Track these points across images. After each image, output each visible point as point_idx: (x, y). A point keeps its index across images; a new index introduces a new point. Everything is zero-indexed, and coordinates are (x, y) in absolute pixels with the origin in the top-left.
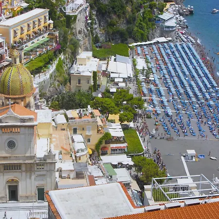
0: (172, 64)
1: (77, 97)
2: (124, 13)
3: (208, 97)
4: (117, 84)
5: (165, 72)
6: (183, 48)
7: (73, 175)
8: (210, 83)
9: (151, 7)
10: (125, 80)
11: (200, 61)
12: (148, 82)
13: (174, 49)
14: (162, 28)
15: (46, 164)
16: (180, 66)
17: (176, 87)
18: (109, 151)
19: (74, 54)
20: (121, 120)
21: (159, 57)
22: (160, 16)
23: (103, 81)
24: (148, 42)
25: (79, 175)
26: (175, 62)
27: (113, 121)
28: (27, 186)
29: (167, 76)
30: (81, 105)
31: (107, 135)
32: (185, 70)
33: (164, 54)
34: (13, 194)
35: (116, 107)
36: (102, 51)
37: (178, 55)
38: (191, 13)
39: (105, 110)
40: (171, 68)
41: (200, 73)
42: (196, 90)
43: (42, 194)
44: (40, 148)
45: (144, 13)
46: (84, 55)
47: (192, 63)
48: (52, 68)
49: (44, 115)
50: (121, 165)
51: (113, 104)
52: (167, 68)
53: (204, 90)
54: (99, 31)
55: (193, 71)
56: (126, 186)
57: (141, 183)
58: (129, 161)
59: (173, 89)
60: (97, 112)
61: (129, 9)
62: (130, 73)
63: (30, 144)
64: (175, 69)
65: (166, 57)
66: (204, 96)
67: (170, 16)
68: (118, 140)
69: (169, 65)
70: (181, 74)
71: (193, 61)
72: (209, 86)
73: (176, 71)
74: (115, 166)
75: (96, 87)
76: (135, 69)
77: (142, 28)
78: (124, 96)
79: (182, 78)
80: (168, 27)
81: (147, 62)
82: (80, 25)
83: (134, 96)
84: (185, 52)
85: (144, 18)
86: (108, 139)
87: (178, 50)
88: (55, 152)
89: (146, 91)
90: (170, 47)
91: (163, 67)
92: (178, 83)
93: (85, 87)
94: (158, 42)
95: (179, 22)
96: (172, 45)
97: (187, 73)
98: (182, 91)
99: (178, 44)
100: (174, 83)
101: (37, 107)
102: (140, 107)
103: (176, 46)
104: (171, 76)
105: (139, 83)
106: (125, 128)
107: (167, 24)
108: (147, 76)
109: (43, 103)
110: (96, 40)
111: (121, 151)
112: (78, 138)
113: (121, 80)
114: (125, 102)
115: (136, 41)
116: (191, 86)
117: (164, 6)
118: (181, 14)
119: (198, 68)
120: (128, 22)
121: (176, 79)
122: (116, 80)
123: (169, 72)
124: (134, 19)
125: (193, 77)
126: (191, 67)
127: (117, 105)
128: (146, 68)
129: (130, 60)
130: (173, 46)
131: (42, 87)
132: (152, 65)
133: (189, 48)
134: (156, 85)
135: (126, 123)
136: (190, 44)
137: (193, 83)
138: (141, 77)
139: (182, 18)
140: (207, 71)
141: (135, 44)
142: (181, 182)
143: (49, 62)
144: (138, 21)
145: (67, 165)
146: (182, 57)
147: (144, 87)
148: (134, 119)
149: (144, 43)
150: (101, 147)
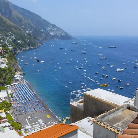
0: (20, 90)
2: (2, 77)
3: (32, 99)
4: (2, 99)
5: (18, 93)
6: (23, 85)
8: (32, 94)
9: (11, 74)
10: (4, 98)
11: (29, 88)
12: (12, 97)
13: (20, 86)
14: (15, 80)
16: (22, 91)
17: (22, 97)
18: (1, 122)
20: (5, 111)
21: (15, 89)
22: (15, 76)
27: (2, 112)
29: (19, 95)
32: (24, 92)
33: (17, 88)
35: (3, 107)
37: (21, 88)
38: (24, 74)
40: (19, 92)
41: (29, 92)
42: (28, 97)
47: (26, 90)
50: (6, 126)
51: (1, 106)
52: (18, 92)
53: (31, 97)
55: (27, 92)
58: (8, 124)
59: (21, 98)
61: (4, 75)
62: (6, 95)
64: (21, 92)
65: (17, 89)
66: (31, 99)
67: (17, 76)
68: (4, 118)
69: (19, 91)
70: (23, 93)
72: (32, 96)
74: (4, 127)
76: (8, 94)
77: (9, 81)
78: (5, 103)
79: (24, 94)
80: (17, 79)
81: (12, 91)
83: (8, 103)
84: (24, 86)
85: (9, 77)
86: (1, 118)
87: (21, 86)
92: (22, 96)
94: (14, 84)
97: (25, 93)
98: (24, 98)
99: (21, 84)
100: (21, 96)
102: (11, 106)
103: (20, 85)
105: (9, 98)
106: (6, 114)
107: (17, 78)
108: (12, 95)
111: (6, 121)
114: (5, 105)
115: (7, 85)
116: (26, 96)
117: (15, 73)
118: (21, 75)
119: (28, 90)
120: (4, 79)
121: (22, 95)
122: (2, 98)
123: (19, 93)
124: (6, 78)
125: (27, 93)
126: (26, 91)
127: (3, 106)
128: (11, 93)
129: (6, 91)
130: (19, 85)
132: (13, 92)
133: (25, 85)
134: (15, 98)
135: (6, 112)
136: (25, 84)
137: (27, 95)
138: (10, 96)
139: (21, 76)
140: (31, 91)
141: (7, 86)
146: (23, 88)
147: (12, 99)
148: (9, 110)
149: (10, 85)
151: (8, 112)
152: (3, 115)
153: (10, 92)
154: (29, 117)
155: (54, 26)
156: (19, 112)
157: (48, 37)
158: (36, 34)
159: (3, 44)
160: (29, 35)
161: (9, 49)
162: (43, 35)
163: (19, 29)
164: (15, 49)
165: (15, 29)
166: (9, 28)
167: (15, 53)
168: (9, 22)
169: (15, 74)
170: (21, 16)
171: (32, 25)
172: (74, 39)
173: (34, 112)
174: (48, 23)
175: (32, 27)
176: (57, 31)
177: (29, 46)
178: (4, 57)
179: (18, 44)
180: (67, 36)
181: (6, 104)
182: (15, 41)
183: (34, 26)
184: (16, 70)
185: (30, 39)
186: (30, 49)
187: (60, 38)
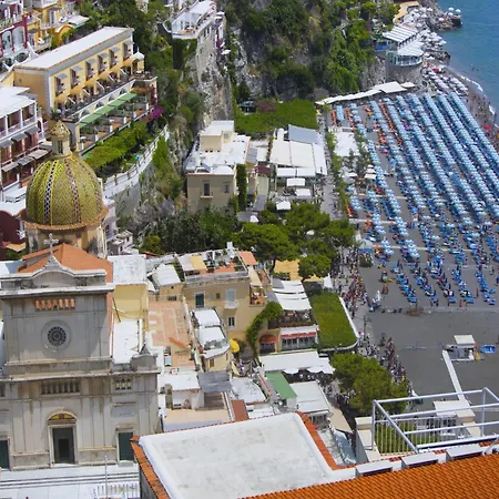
0: (417, 143)
1: (203, 225)
2: (303, 31)
4: (292, 191)
5: (400, 158)
6: (440, 105)
7: (196, 401)
9: (365, 14)
10: (309, 182)
11: (481, 133)
12: (362, 184)
13: (421, 108)
14: (391, 60)
15: (136, 378)
16: (434, 145)
17: (426, 193)
18: (278, 344)
19: (194, 127)
20: (304, 273)
21: (385, 128)
22: (386, 34)
23: (260, 186)
24: (360, 95)
25: (211, 401)
26: (422, 138)
27: (285, 277)
28: (93, 430)
29: (405, 170)
30: (211, 243)
31: (273, 307)
32: (447, 154)
33: (397, 120)
34: (64, 449)
35: (291, 245)
36: (256, 119)
37: (428, 122)
38: (457, 23)
39: (267, 252)
40: (413, 150)
41: (481, 158)
42: (472, 197)
43: (127, 447)
45: (348, 29)
46: (214, 128)
47: (461, 139)
48: (145, 160)
49: (129, 268)
50: (303, 376)
51: (284, 238)
52: (405, 152)
54: (247, 73)
55: (464, 156)
58: (324, 366)
59: (420, 200)
60: (247, 257)
61: (314, 19)
64: (422, 152)
65: (401, 127)
66: (491, 212)
67: (408, 35)
68: (297, 319)
69: (409, 144)
70: (437, 165)
71: (465, 133)
73: (425, 158)
74: (293, 378)
75: (244, 200)
76: (333, 156)
77: (345, 63)
78: (310, 218)
79: (441, 172)
80: (406, 58)
81: (359, 139)
82: (204, 62)
83: (332, 218)
84: (446, 114)
85: (349, 40)
86: (274, 316)
87: (429, 110)
88: (158, 350)
89: (358, 206)
90: (411, 104)
91: (396, 148)
92: (430, 185)
93: (219, 201)
94: (382, 94)
95: (429, 47)
96: (415, 98)
97: (451, 161)
98: (440, 202)
99: (428, 96)
100: (421, 184)
101: (114, 249)
103: (424, 101)
104: (415, 170)
105: (340, 187)
106: (313, 291)
107: (402, 51)
108: (360, 171)
109: (125, 240)
110: (242, 94)
111: (306, 343)
112: (207, 316)
113: (302, 182)
114: (311, 233)
115: (333, 93)
116: (460, 190)
117: (393, 12)
118: (433, 28)
119: (475, 148)
120: (314, 51)
121: (426, 176)
122: (290, 183)
123: (410, 160)
124: (327, 43)
125: (464, 169)
126: (458, 147)
127: (294, 239)
128: (357, 153)
129: (320, 137)
130: (417, 101)
131: (122, 202)
132: (371, 145)
133: (454, 105)
134: (382, 191)
135: (314, 278)
137: (464, 183)
138: (347, 175)
139: (435, 37)
141: (331, 100)
142: (443, 409)
143: (136, 147)
144: (335, 49)
145: (183, 379)
146: (438, 125)
147: (355, 196)
148: (333, 269)
149: (350, 97)
150: (261, 336)
151: (327, 282)
152: (292, 297)
153: (346, 144)
154: (465, 340)
181: (315, 229)
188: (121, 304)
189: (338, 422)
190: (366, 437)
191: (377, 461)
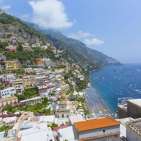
1: (74, 99)
4: (80, 96)
6: (91, 90)
7: (73, 113)
15: (68, 111)
16: (91, 93)
17: (91, 97)
19: (73, 91)
21: (87, 92)
23: (78, 96)
24: (85, 89)
25: (74, 113)
27: (80, 103)
28: (65, 115)
30: (74, 100)
31: (79, 105)
34: (63, 117)
36: (78, 91)
38: (92, 84)
39: (79, 101)
40: (89, 94)
41: (95, 94)
43: (68, 117)
44: (68, 108)
46: (75, 92)
48: (70, 94)
49: (68, 102)
50: (81, 111)
53: (96, 97)
54: (77, 88)
56: (82, 115)
57: (85, 115)
58: (83, 110)
60: (77, 102)
61: (82, 84)
62: (83, 95)
63: (66, 107)
65: (89, 92)
67: (89, 85)
70: (91, 95)
75: (77, 97)
77: (84, 87)
78: (82, 99)
80: (89, 87)
82: (74, 87)
85: (85, 85)
86: (79, 106)
88: (70, 109)
90: (89, 90)
93: (75, 97)
94: (87, 89)
101: (67, 101)
102: (84, 100)
105: (84, 96)
106: (82, 104)
109: (68, 100)
110: (77, 89)
111: (82, 108)
112: (74, 106)
115: (83, 89)
120: (82, 86)
126: (93, 93)
129: (82, 92)
131: (68, 97)
134: (87, 97)
137: (93, 96)
138: (85, 95)
142: (93, 114)
143: (69, 93)
145: (72, 111)
147: (85, 97)
150: (78, 108)
151: (83, 104)
152: (81, 105)
153: (84, 93)
154: (94, 109)
155: (111, 58)
156: (88, 105)
157: (107, 64)
158: (100, 62)
159: (83, 68)
160: (96, 63)
161: (85, 71)
162: (104, 63)
163: (91, 60)
164: (88, 71)
165: (89, 60)
166: (86, 60)
167: (88, 73)
168: (86, 57)
169: (87, 84)
170: (92, 54)
171: (98, 58)
172: (124, 65)
173: (97, 106)
174: (107, 56)
175: (98, 59)
176: (112, 60)
177: (96, 69)
178: (83, 74)
179: (90, 68)
180: (119, 64)
182: (88, 67)
183: (99, 58)
184: (88, 82)
185: (96, 66)
186: (96, 71)
187: (114, 65)
188: (67, 105)
189: (84, 115)
190: (87, 117)
191: (88, 119)
